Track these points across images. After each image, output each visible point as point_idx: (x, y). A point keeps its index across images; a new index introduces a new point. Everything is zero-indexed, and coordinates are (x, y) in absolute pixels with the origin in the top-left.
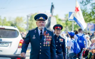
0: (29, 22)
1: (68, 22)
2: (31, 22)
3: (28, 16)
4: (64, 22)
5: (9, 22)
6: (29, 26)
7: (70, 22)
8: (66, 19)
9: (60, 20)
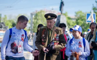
0: (33, 21)
1: (79, 21)
2: (36, 21)
3: (32, 14)
4: (74, 21)
5: (10, 21)
6: (33, 25)
7: (81, 21)
8: (76, 18)
9: (69, 18)
